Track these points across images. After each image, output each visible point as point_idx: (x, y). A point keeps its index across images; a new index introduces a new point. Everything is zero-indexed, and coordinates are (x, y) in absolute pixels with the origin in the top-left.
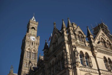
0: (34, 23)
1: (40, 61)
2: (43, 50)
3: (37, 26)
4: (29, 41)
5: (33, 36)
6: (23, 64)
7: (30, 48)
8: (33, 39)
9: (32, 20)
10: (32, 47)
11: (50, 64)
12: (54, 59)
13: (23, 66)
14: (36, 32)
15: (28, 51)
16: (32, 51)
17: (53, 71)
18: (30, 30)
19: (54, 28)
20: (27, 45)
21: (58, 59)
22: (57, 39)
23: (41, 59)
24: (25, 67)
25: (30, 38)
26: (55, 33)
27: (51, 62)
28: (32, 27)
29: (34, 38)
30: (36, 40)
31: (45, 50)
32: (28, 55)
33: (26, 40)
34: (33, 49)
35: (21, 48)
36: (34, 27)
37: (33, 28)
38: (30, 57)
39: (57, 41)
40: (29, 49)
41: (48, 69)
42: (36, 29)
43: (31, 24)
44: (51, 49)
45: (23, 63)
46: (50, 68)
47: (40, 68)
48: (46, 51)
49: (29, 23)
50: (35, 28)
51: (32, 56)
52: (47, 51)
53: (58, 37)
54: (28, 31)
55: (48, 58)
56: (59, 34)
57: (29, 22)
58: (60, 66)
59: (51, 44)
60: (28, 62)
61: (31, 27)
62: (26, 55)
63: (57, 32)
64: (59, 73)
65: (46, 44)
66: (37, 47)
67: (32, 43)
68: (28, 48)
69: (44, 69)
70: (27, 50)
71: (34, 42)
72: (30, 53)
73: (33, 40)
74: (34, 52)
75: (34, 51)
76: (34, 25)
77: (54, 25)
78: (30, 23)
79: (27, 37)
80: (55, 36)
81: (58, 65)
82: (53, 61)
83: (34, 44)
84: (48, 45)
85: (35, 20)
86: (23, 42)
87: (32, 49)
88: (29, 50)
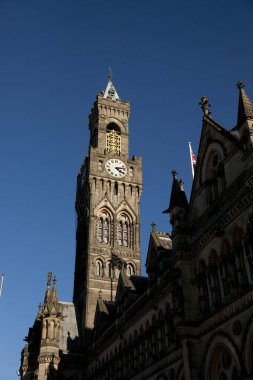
0: (113, 107)
1: (159, 253)
2: (167, 211)
3: (126, 117)
4: (102, 180)
5: (114, 156)
6: (91, 268)
7: (109, 205)
8: (117, 168)
9: (106, 95)
10: (115, 199)
11: (202, 262)
12: (215, 244)
13: (90, 275)
14: (124, 141)
15: (101, 219)
16: (119, 217)
17: (216, 290)
18: (100, 135)
19: (204, 121)
20: (96, 193)
21: (231, 242)
22: (222, 166)
23: (158, 245)
24: (96, 277)
25: (104, 168)
26: (210, 140)
27: (205, 254)
28: (107, 122)
29: (121, 164)
30: (128, 173)
31: (174, 210)
32: (105, 232)
33: (91, 177)
34: (122, 207)
35: (76, 208)
36: (116, 121)
37: (112, 126)
38: (112, 239)
39: (221, 173)
40: (106, 210)
41: (193, 282)
42: (123, 129)
43: (102, 112)
44: (201, 206)
45: (90, 261)
47: (159, 279)
49: (95, 111)
50: (120, 125)
51: (118, 234)
52: (181, 215)
53: (226, 155)
54: (94, 142)
55: (190, 241)
56: (228, 144)
57: (96, 104)
60: (107, 258)
61: (103, 123)
62: (96, 231)
63: (218, 136)
64: (241, 295)
65: (176, 185)
66: (133, 199)
67: (113, 185)
68: (103, 204)
69: (180, 282)
70: (98, 212)
71: (120, 182)
72: (112, 222)
73: (117, 172)
74: (124, 219)
75: (124, 215)
76: (117, 115)
77: (204, 111)
78: (100, 109)
79: (94, 165)
80: (212, 152)
82: (213, 252)
83: (121, 188)
84: (182, 189)
85: (116, 96)
86: (79, 183)
87: (115, 209)
88: (105, 212)
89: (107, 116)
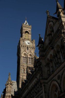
0: (27, 27)
1: (37, 61)
3: (30, 29)
4: (24, 46)
5: (27, 40)
6: (21, 71)
7: (26, 53)
8: (28, 43)
9: (25, 24)
10: (27, 51)
11: (48, 59)
12: (52, 52)
13: (21, 73)
14: (30, 36)
15: (24, 57)
16: (29, 56)
18: (23, 34)
19: (48, 17)
20: (22, 50)
21: (56, 50)
22: (53, 28)
23: (37, 59)
24: (22, 73)
25: (24, 43)
26: (49, 22)
28: (25, 31)
29: (29, 42)
30: (31, 44)
32: (25, 61)
33: (20, 45)
34: (30, 53)
35: (17, 55)
36: (28, 31)
37: (27, 32)
38: (27, 62)
39: (53, 31)
40: (25, 54)
41: (45, 66)
42: (29, 33)
43: (24, 28)
44: (47, 42)
45: (21, 69)
46: (48, 65)
47: (37, 69)
48: (41, 46)
50: (29, 31)
51: (29, 61)
53: (54, 24)
54: (22, 36)
55: (44, 53)
56: (54, 21)
57: (22, 26)
58: (60, 58)
59: (46, 36)
60: (25, 68)
63: (52, 20)
66: (33, 51)
67: (27, 48)
68: (24, 53)
69: (41, 66)
70: (23, 55)
71: (29, 47)
72: (27, 58)
73: (28, 44)
74: (30, 57)
75: (30, 56)
76: (28, 29)
78: (23, 27)
79: (22, 42)
80: (50, 25)
81: (57, 58)
82: (51, 55)
83: (29, 48)
84: (42, 40)
85: (28, 24)
86: (18, 48)
87: (28, 54)
88: (25, 55)
89: (25, 29)
